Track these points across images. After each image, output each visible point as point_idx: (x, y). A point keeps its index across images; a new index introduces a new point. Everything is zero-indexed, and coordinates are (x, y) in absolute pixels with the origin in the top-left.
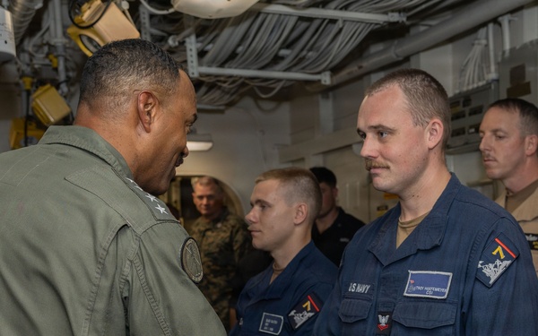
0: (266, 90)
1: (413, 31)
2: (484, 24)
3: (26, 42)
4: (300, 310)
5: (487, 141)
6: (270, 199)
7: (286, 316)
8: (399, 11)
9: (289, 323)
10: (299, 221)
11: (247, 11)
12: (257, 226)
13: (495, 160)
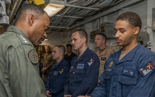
0: (58, 30)
1: (84, 20)
2: (97, 19)
3: (13, 20)
4: (61, 71)
5: (96, 40)
6: (56, 51)
7: (58, 72)
8: (81, 16)
9: (59, 73)
10: (61, 55)
11: (53, 16)
12: (54, 55)
13: (97, 44)
